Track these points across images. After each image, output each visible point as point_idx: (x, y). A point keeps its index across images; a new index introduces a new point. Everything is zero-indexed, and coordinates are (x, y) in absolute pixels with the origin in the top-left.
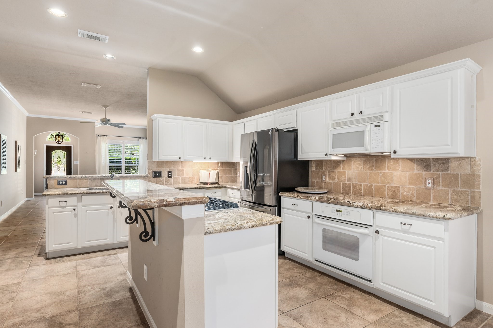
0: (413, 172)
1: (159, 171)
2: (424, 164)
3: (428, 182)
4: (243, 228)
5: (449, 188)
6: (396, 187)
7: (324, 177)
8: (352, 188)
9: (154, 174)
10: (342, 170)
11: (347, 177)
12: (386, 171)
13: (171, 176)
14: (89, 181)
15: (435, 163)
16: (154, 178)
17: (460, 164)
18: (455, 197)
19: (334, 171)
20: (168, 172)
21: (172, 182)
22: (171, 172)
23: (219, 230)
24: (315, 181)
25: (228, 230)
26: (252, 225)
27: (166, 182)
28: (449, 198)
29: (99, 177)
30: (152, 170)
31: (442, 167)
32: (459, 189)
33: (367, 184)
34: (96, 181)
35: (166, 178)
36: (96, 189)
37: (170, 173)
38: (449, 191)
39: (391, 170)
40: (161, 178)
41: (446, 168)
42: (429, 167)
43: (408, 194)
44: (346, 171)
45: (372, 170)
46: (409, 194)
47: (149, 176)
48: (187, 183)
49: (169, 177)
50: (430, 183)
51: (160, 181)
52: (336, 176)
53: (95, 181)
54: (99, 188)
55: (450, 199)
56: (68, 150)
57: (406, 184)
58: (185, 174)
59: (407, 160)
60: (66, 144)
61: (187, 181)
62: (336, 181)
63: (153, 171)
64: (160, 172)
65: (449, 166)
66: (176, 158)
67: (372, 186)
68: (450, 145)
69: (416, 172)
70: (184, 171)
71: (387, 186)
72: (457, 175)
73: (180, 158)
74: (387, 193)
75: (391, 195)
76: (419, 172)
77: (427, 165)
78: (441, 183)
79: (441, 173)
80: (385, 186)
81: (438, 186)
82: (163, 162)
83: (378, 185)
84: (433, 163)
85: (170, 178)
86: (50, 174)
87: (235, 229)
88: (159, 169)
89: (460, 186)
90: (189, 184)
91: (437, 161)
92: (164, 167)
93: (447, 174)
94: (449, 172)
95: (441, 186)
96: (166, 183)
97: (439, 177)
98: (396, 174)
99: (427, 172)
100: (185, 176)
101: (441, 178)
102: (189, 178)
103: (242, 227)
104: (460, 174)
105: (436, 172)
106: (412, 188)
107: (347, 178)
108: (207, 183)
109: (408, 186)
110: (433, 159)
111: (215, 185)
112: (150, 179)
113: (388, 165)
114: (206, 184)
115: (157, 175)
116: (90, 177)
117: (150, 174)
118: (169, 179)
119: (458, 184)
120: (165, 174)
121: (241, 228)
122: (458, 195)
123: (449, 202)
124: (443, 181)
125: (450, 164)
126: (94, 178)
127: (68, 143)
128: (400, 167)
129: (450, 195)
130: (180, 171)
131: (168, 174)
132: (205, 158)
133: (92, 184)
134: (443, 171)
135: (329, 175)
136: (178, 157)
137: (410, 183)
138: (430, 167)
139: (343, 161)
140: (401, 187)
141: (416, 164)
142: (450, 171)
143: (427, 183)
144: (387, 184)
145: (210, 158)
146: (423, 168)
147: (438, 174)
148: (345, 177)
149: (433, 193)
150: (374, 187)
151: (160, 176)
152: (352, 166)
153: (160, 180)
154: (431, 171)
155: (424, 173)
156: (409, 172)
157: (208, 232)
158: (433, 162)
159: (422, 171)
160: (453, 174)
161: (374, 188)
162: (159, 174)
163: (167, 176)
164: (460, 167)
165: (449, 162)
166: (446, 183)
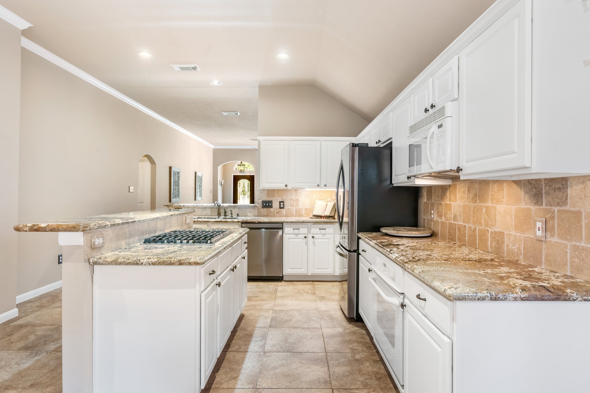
0: (519, 206)
1: (269, 200)
2: (534, 190)
3: (538, 227)
4: (139, 264)
5: (567, 240)
6: (501, 232)
7: (432, 212)
8: (457, 231)
9: (264, 205)
10: (448, 202)
11: (452, 212)
12: (489, 204)
13: (282, 207)
14: (200, 210)
15: (548, 187)
16: (264, 209)
17: (584, 190)
18: (576, 260)
19: (442, 203)
20: (280, 202)
21: (284, 214)
22: (283, 202)
23: (109, 262)
24: (426, 218)
25: (120, 264)
26: (152, 262)
27: (277, 213)
28: (567, 262)
29: (209, 206)
30: (261, 199)
31: (557, 198)
32: (583, 244)
33: (471, 227)
34: (207, 210)
35: (277, 209)
36: (205, 218)
37: (282, 204)
38: (567, 246)
39: (494, 202)
40: (271, 209)
41: (564, 199)
42: (540, 197)
43: (513, 247)
44: (452, 203)
45: (476, 202)
46: (515, 249)
47: (258, 206)
48: (303, 216)
49: (281, 208)
50: (541, 229)
51: (271, 212)
52: (443, 212)
53: (205, 210)
54: (207, 217)
55: (569, 264)
56: (251, 179)
57: (512, 228)
58: (300, 205)
59: (512, 183)
60: (250, 173)
61: (303, 214)
62: (443, 219)
63: (263, 201)
64: (271, 202)
65: (567, 196)
66: (282, 186)
67: (475, 228)
68: (517, 152)
69: (523, 206)
70: (299, 201)
71: (490, 230)
72: (579, 213)
73: (286, 186)
74: (491, 244)
75: (495, 247)
76: (528, 206)
77: (537, 193)
78: (556, 230)
79: (556, 209)
80: (488, 230)
81: (552, 236)
82: (274, 190)
83: (482, 228)
84: (545, 189)
85: (282, 210)
86: (237, 203)
87: (129, 263)
88: (269, 199)
89: (583, 237)
90: (305, 216)
91: (551, 184)
92: (275, 197)
93: (565, 211)
94: (567, 208)
95: (556, 236)
96: (278, 215)
97: (553, 218)
98: (501, 208)
99: (537, 207)
100: (300, 207)
101: (556, 220)
102: (306, 209)
103: (138, 262)
104: (583, 211)
105: (549, 207)
106: (518, 238)
107: (452, 214)
108: (321, 217)
109: (514, 233)
110: (546, 179)
111: (329, 219)
112: (259, 210)
113: (492, 192)
114: (319, 217)
115: (267, 205)
116: (201, 206)
117: (260, 204)
118: (280, 210)
119: (581, 232)
120: (276, 205)
121: (137, 264)
122: (581, 257)
123: (567, 271)
124: (559, 225)
125: (569, 191)
126: (204, 206)
127: (250, 172)
128: (505, 197)
129: (569, 255)
130: (294, 202)
131: (280, 205)
132: (318, 186)
133: (203, 213)
134: (558, 205)
135: (438, 209)
136: (284, 184)
137: (517, 228)
138: (542, 197)
139: (450, 186)
140: (506, 233)
141: (524, 191)
142: (568, 206)
143: (536, 228)
144: (490, 227)
145: (325, 185)
146: (532, 199)
147: (552, 211)
148: (451, 213)
149: (545, 250)
150: (477, 232)
151: (271, 207)
152: (457, 195)
153: (270, 210)
154: (542, 205)
155: (534, 208)
156: (515, 206)
157: (96, 262)
158: (545, 186)
159: (531, 205)
160: (573, 211)
161: (477, 234)
162: (269, 204)
163: (278, 207)
164: (583, 197)
165: (568, 186)
166: (564, 229)
